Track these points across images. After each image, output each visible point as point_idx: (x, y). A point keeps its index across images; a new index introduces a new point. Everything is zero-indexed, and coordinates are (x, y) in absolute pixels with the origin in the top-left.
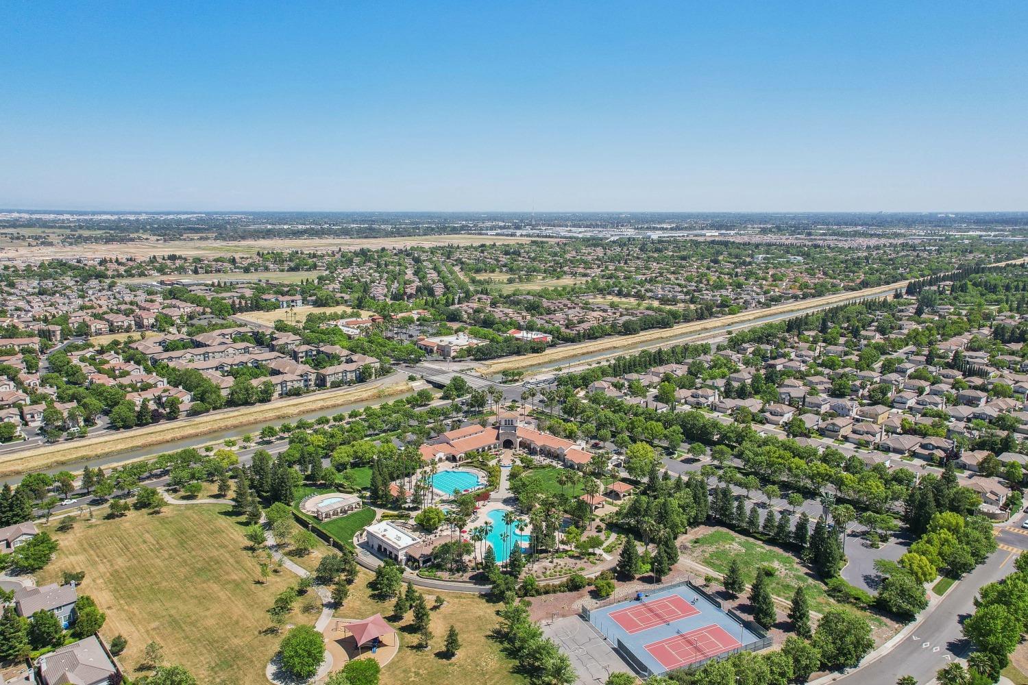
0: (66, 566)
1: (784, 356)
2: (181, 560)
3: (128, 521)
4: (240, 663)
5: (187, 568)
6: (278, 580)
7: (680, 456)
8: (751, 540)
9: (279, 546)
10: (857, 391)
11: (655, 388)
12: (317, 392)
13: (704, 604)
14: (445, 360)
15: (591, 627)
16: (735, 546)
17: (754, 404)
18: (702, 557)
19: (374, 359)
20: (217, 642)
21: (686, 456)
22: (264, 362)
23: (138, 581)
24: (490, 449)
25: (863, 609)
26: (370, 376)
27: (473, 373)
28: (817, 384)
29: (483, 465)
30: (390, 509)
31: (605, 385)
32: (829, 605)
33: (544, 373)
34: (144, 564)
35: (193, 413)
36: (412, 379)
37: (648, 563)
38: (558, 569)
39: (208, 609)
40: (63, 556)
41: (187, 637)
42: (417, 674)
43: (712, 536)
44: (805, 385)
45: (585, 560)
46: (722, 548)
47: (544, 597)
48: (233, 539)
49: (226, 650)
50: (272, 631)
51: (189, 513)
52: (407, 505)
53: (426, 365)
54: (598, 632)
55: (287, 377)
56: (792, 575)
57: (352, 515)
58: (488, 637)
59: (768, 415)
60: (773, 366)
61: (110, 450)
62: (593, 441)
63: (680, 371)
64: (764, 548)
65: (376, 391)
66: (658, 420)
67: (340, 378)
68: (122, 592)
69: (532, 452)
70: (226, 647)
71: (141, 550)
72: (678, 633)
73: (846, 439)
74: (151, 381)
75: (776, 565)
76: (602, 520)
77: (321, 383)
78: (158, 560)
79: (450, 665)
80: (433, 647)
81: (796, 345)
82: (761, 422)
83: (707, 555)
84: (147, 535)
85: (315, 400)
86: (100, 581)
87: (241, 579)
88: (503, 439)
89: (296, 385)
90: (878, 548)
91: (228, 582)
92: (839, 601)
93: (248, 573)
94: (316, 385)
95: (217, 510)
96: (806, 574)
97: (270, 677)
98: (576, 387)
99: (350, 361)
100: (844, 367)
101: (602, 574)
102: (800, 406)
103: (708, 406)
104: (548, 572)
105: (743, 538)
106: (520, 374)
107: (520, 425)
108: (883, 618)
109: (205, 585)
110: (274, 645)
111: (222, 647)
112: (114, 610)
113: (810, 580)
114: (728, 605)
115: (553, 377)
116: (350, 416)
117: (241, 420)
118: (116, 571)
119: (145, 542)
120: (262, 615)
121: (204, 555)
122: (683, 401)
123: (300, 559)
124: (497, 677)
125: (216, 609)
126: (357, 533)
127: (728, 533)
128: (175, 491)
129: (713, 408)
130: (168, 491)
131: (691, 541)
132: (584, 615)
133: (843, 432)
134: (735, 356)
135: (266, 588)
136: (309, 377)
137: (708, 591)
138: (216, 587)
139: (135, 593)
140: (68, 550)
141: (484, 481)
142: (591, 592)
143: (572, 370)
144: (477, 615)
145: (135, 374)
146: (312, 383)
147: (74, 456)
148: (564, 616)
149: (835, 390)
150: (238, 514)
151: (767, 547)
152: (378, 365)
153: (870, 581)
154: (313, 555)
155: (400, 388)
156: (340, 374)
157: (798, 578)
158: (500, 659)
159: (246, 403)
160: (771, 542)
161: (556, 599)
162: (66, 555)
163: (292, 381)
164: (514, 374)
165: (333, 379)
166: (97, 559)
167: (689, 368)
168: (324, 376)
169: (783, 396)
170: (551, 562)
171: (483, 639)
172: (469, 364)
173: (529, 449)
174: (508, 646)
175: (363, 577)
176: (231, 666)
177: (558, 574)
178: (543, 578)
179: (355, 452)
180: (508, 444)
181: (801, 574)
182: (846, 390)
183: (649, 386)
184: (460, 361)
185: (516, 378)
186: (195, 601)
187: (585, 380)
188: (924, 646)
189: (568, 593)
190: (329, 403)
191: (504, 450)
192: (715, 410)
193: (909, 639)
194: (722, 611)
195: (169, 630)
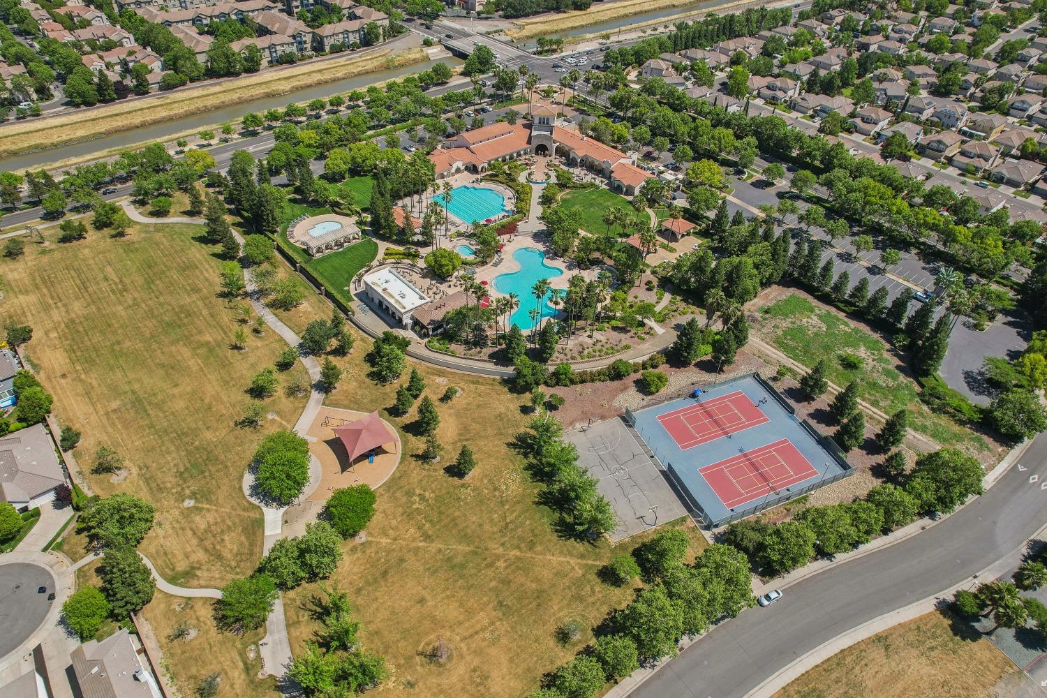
0: (15, 311)
1: (878, 30)
2: (147, 309)
3: (88, 247)
4: (213, 469)
5: (154, 321)
6: (259, 344)
7: (750, 176)
8: (833, 311)
9: (261, 293)
10: (967, 89)
11: (722, 70)
12: (314, 59)
13: (773, 407)
14: (467, 17)
15: (636, 437)
16: (815, 320)
17: (841, 104)
18: (773, 335)
19: (382, 15)
20: (186, 434)
21: (758, 176)
22: (250, 14)
23: (97, 338)
24: (519, 155)
25: (962, 423)
26: (377, 38)
27: (503, 38)
28: (919, 76)
29: (510, 180)
30: (395, 242)
31: (663, 65)
32: (921, 414)
33: (588, 40)
34: (104, 312)
35: (167, 87)
36: (427, 43)
37: (708, 343)
38: (598, 347)
39: (176, 385)
40: (11, 295)
41: (152, 426)
42: (422, 498)
43: (786, 302)
44: (904, 78)
45: (631, 334)
46: (798, 323)
47: (579, 388)
48: (207, 280)
49: (197, 448)
50: (250, 422)
51: (158, 236)
52: (415, 238)
53: (446, 22)
54: (643, 446)
55: (275, 39)
56: (880, 370)
57: (350, 249)
58: (510, 445)
59: (858, 121)
60: (865, 47)
61: (68, 138)
62: (646, 149)
63: (752, 47)
64: (848, 325)
65: (383, 60)
66: (728, 125)
67: (341, 40)
68: (79, 354)
69: (571, 163)
70: (197, 443)
71: (100, 289)
72: (741, 450)
73: (950, 161)
74: (114, 37)
75: (862, 352)
76: (654, 273)
77: (318, 47)
78: (120, 308)
79: (463, 486)
80: (442, 458)
81: (894, 14)
82: (849, 131)
83: (780, 332)
84: (109, 269)
85: (311, 70)
86: (54, 335)
87: (215, 340)
88: (535, 143)
89: (288, 50)
90: (983, 330)
91: (201, 345)
92: (934, 410)
93: (225, 332)
94: (314, 49)
95: (191, 235)
96: (898, 367)
97: (247, 491)
98: (627, 65)
99: (353, 17)
100: (952, 51)
101: (651, 359)
102: (898, 110)
103: (786, 101)
104: (586, 352)
105: (824, 308)
106: (559, 42)
107: (558, 123)
108: (985, 437)
109: (173, 349)
110: (253, 444)
111: (192, 444)
112: (69, 380)
113: (902, 378)
114: (803, 410)
115: (598, 46)
116: (351, 99)
117: (223, 100)
118: (72, 321)
119: (106, 279)
120: (239, 398)
121: (173, 303)
122: (755, 93)
123: (286, 314)
124: (519, 508)
125: (186, 386)
126: (354, 279)
127: (805, 300)
128: (143, 203)
129: (792, 106)
130: (134, 202)
131: (760, 310)
132: (627, 419)
133: (948, 152)
134: (821, 28)
135: (245, 357)
136: (304, 39)
137: (779, 387)
138: (186, 352)
139: (94, 355)
140: (18, 287)
141: (510, 206)
142: (637, 382)
143: (622, 38)
144: (498, 412)
145: (97, 24)
146: (308, 46)
147: (26, 145)
148: (603, 417)
149: (940, 86)
150: (214, 242)
151: (853, 324)
152: (386, 23)
153: (974, 382)
154: (301, 308)
155: (412, 56)
156: (341, 36)
157: (888, 373)
158: (524, 480)
159: (230, 73)
160: (858, 315)
161: (594, 391)
162: (14, 292)
163: (282, 45)
164: (551, 43)
165: (332, 41)
166: (51, 302)
167: (765, 45)
168: (322, 38)
169: (878, 94)
170: (590, 336)
171: (504, 449)
172: (496, 23)
173: (567, 157)
174: (534, 461)
175: (361, 347)
176: (203, 472)
177: (598, 354)
178: (579, 360)
179: (353, 159)
180: (542, 149)
181: (891, 367)
182: (954, 88)
183: (715, 68)
184: (486, 18)
185: (554, 47)
186: (162, 372)
187: (638, 57)
188: (1031, 481)
189: (608, 383)
190: (327, 76)
191: (536, 158)
192: (794, 109)
193: (1014, 469)
194: (794, 419)
195: (132, 412)
